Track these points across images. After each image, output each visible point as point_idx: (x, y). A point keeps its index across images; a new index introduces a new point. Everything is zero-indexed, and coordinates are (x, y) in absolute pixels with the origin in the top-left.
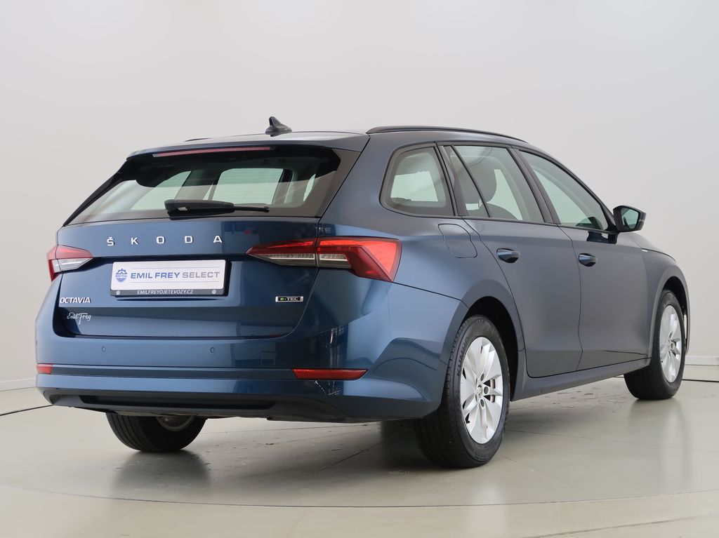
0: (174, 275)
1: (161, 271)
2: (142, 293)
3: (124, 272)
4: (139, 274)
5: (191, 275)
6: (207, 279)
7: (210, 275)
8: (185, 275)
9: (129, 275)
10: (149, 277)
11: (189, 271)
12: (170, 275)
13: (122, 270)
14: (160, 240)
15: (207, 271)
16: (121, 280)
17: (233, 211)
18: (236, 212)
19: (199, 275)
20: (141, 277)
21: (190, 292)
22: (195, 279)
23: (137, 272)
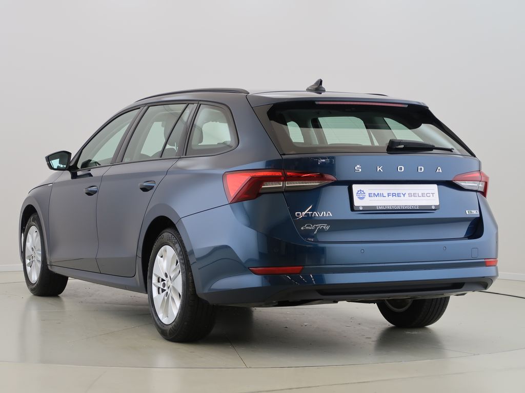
0: (402, 195)
1: (392, 192)
2: (380, 208)
4: (374, 194)
5: (414, 195)
6: (426, 198)
7: (428, 195)
8: (410, 195)
9: (367, 195)
10: (383, 196)
11: (412, 192)
12: (399, 195)
13: (361, 190)
14: (401, 169)
15: (426, 192)
16: (362, 198)
17: (432, 150)
19: (420, 195)
20: (376, 196)
21: (416, 207)
22: (417, 198)
23: (373, 192)
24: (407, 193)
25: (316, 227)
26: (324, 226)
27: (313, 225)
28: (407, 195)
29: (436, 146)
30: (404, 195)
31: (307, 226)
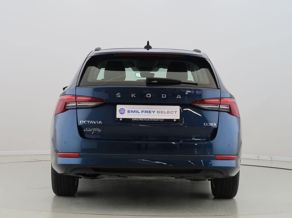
0: (152, 112)
2: (135, 120)
3: (123, 110)
5: (162, 112)
6: (170, 114)
7: (172, 112)
8: (158, 112)
9: (126, 111)
10: (138, 113)
11: (160, 110)
12: (150, 112)
13: (122, 109)
14: (149, 96)
15: (170, 110)
16: (122, 113)
17: (180, 84)
18: (182, 85)
19: (166, 112)
20: (133, 112)
21: (162, 120)
22: (164, 114)
23: (131, 110)
24: (156, 110)
25: (93, 130)
26: (97, 129)
27: (91, 129)
28: (156, 112)
29: (182, 81)
30: (154, 112)
31: (87, 129)
